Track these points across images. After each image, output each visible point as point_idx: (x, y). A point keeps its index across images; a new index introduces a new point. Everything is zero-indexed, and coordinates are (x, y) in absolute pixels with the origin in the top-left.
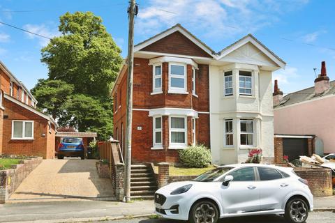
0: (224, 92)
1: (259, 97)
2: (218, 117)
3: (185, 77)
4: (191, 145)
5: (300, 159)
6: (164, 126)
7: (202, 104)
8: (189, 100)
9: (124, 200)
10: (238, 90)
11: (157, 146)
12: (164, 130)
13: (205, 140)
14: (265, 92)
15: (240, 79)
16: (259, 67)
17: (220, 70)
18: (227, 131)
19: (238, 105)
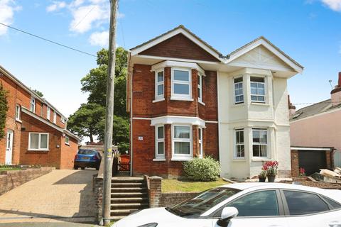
0: (234, 100)
1: (274, 104)
2: (227, 126)
3: (189, 83)
4: (196, 157)
5: (321, 173)
6: (166, 135)
7: (210, 113)
8: (194, 108)
9: (102, 223)
10: (249, 98)
11: (160, 158)
12: (166, 140)
13: (213, 152)
14: (280, 99)
15: (252, 85)
16: (273, 72)
17: (229, 77)
18: (238, 141)
19: (250, 113)
